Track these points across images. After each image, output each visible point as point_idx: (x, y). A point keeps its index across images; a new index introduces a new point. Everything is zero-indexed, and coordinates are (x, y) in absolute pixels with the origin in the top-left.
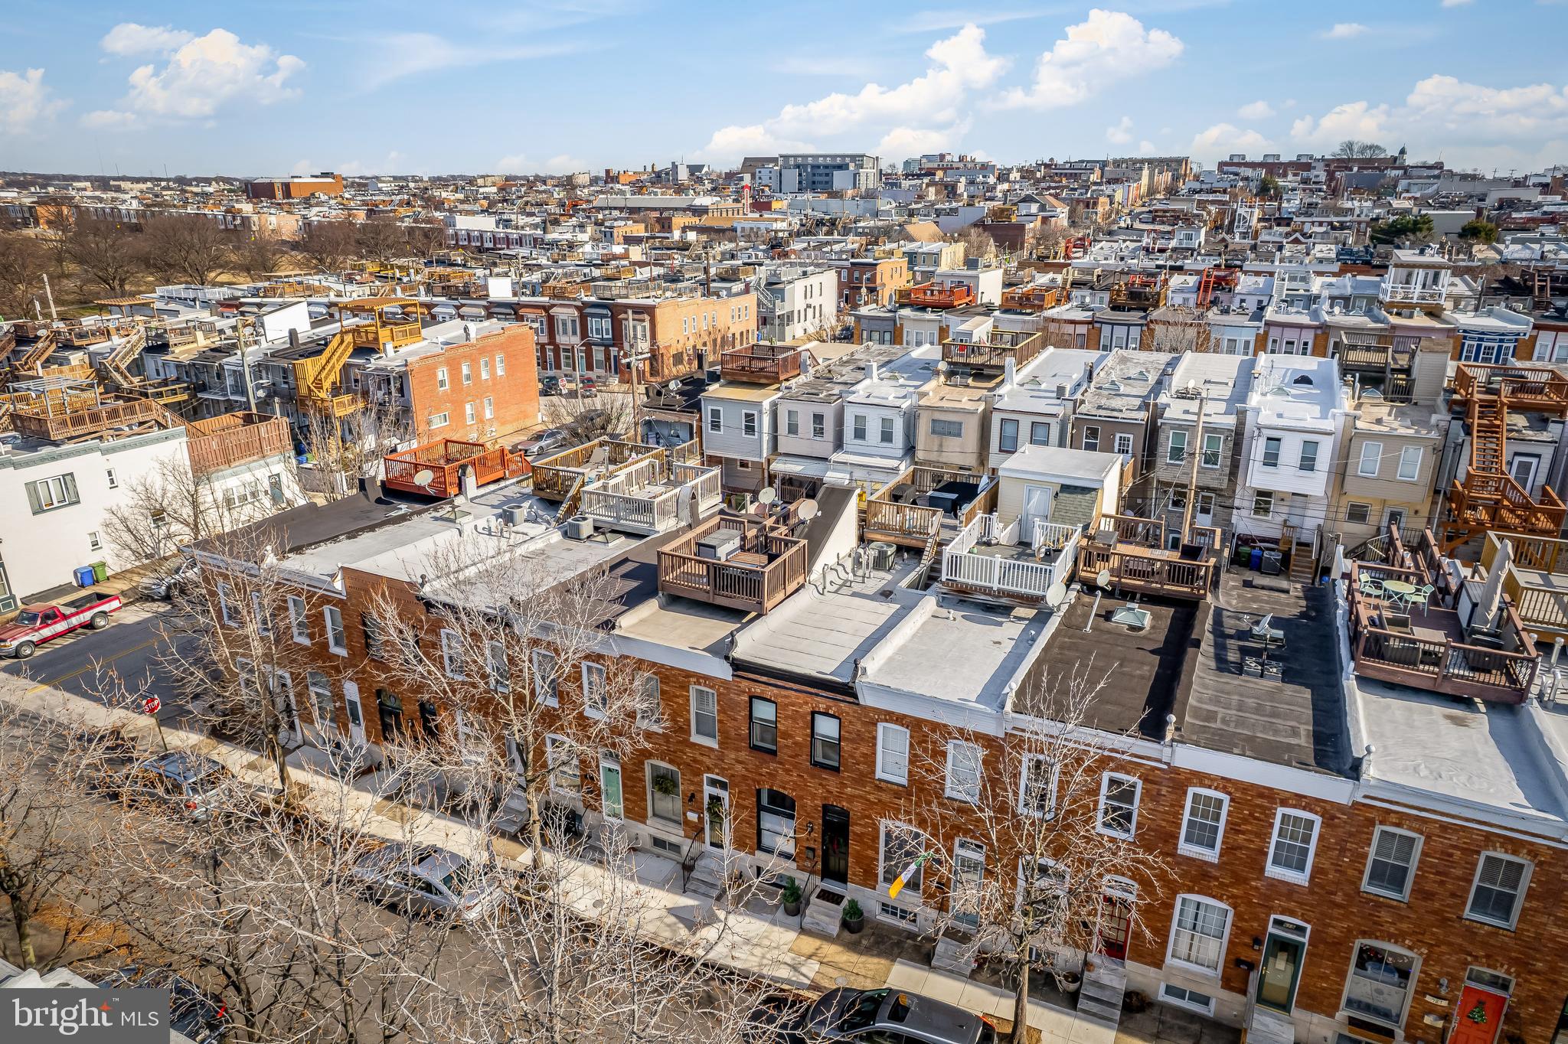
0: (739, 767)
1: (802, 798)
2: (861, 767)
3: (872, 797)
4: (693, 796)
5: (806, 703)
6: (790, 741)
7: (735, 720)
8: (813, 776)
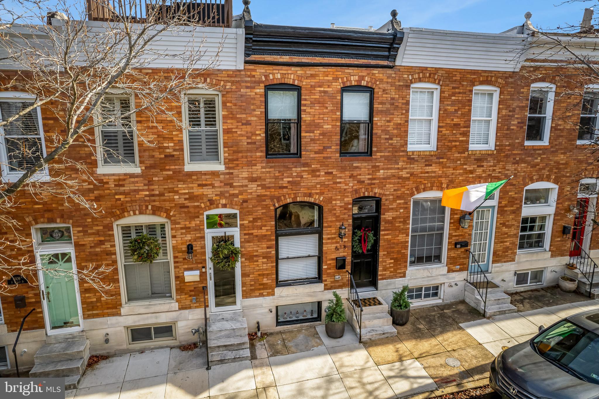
0: (253, 187)
1: (330, 200)
2: (394, 141)
3: (404, 174)
4: (190, 248)
5: (336, 79)
6: (317, 132)
7: (248, 123)
8: (343, 169)
